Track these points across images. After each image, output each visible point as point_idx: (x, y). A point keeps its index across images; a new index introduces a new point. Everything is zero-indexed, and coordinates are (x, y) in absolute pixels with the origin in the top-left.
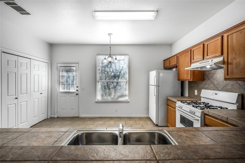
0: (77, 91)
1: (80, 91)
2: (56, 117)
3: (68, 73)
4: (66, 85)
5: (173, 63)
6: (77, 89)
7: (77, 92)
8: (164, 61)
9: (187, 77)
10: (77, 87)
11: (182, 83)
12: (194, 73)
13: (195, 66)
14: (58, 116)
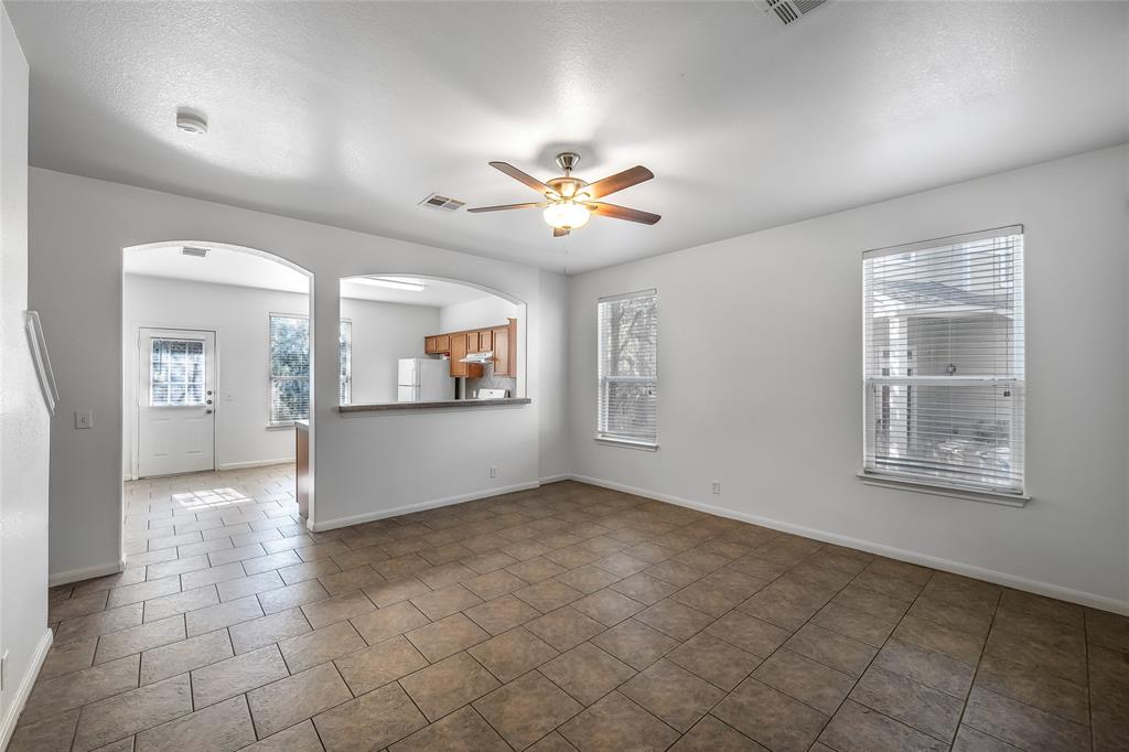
0: (210, 402)
1: (218, 404)
2: (135, 478)
3: (177, 355)
4: (169, 389)
5: (443, 347)
6: (209, 398)
7: (210, 407)
8: (426, 338)
9: (463, 373)
10: (210, 393)
11: (458, 381)
12: (470, 366)
13: (471, 358)
14: (141, 476)
